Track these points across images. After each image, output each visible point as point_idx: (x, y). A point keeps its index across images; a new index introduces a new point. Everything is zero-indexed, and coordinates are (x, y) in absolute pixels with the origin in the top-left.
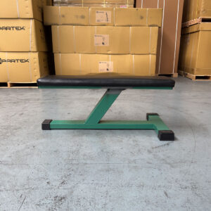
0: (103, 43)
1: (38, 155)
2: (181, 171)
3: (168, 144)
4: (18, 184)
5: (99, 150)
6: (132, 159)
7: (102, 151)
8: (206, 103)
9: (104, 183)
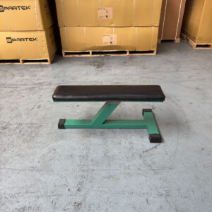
0: (107, 16)
1: (59, 160)
2: (161, 178)
3: (156, 147)
4: (49, 191)
5: (103, 154)
6: (127, 164)
7: (105, 155)
8: (197, 89)
9: (106, 190)
